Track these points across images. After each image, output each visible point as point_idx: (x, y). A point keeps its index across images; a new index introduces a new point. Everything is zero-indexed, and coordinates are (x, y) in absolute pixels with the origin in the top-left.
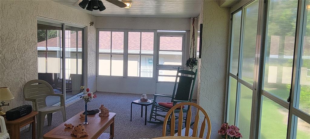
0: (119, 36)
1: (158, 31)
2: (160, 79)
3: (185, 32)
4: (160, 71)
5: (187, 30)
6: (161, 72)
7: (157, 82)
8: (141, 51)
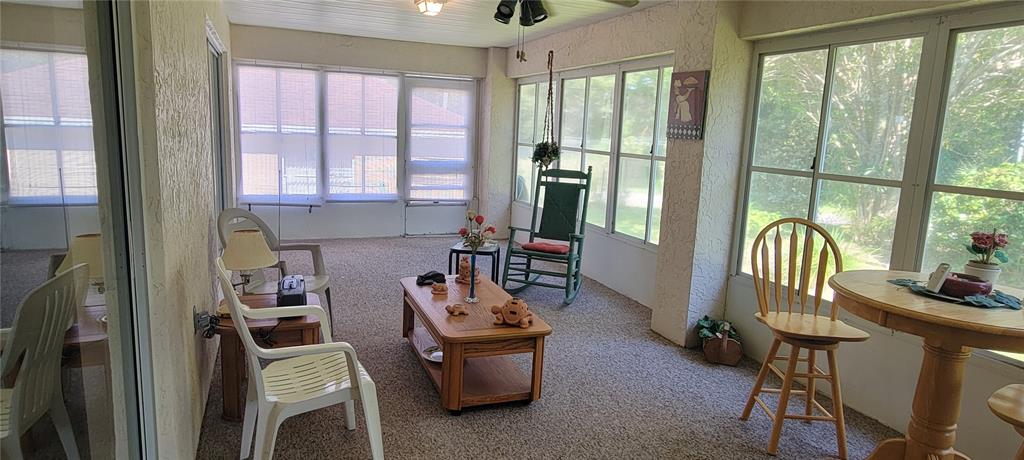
2: (415, 195)
4: (413, 177)
7: (407, 204)
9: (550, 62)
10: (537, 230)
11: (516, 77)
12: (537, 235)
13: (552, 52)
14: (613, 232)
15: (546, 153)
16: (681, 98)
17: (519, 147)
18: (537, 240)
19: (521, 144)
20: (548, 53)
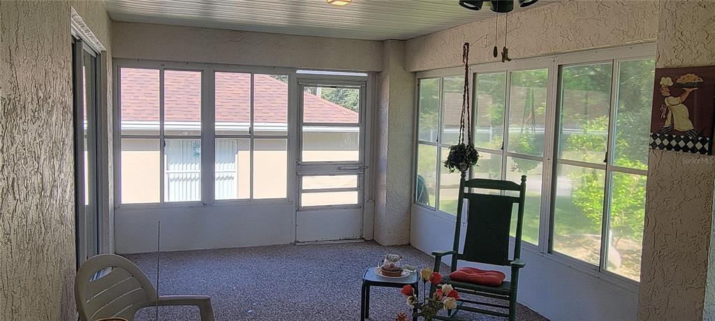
0: (186, 83)
1: (298, 72)
2: (307, 200)
3: (365, 75)
4: (304, 179)
5: (371, 72)
6: (308, 182)
7: (299, 208)
8: (255, 124)
9: (466, 55)
10: (461, 251)
11: (415, 70)
12: (461, 257)
13: (467, 44)
14: (550, 251)
15: (462, 157)
16: (671, 101)
17: (420, 145)
18: (462, 265)
19: (422, 143)
20: (463, 44)
